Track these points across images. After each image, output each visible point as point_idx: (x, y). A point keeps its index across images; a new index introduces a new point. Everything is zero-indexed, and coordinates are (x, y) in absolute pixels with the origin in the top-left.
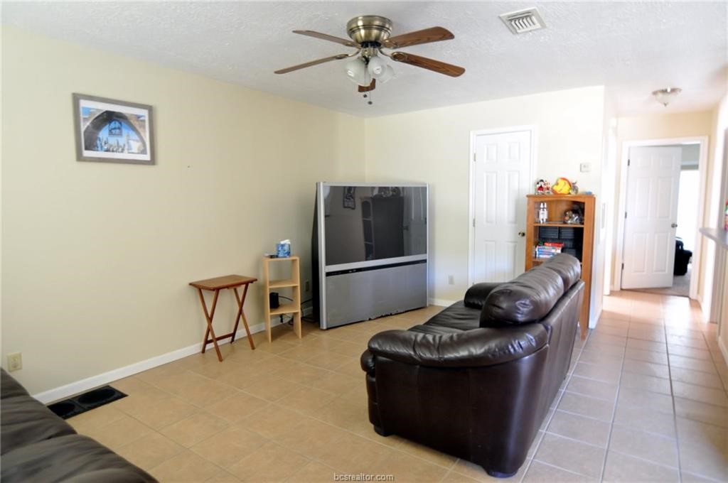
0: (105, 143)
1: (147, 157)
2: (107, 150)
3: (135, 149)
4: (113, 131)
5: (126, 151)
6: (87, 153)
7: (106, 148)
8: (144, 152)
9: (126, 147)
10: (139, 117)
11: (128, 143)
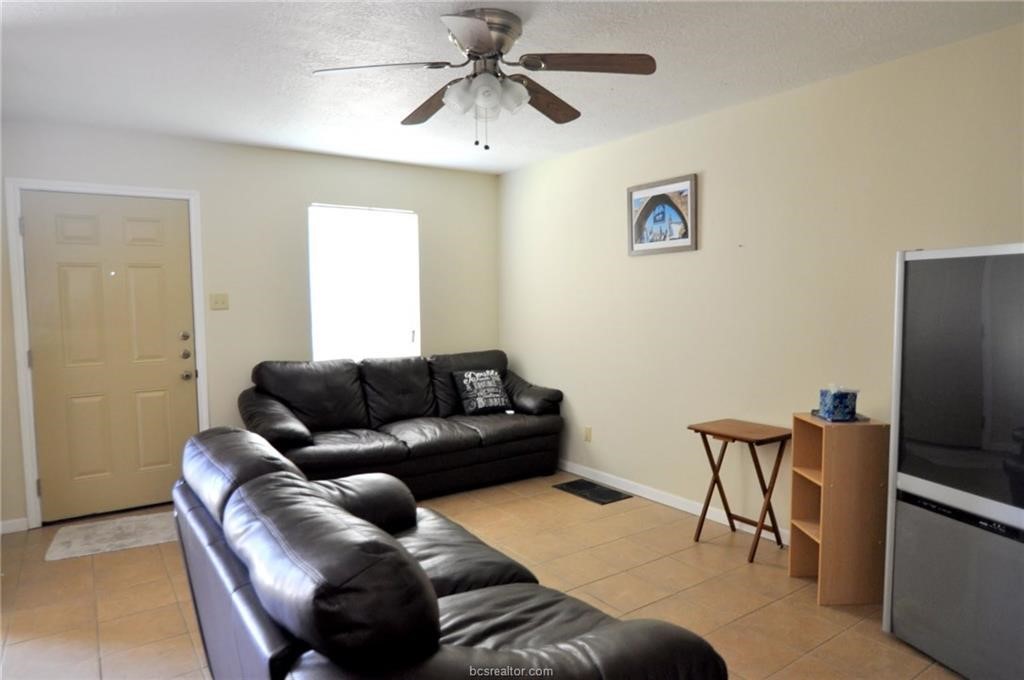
0: (651, 233)
1: (687, 242)
2: (652, 241)
3: (676, 235)
4: (657, 218)
5: (668, 238)
6: (638, 247)
7: (650, 238)
8: (685, 235)
9: (668, 233)
10: (681, 193)
11: (670, 228)
